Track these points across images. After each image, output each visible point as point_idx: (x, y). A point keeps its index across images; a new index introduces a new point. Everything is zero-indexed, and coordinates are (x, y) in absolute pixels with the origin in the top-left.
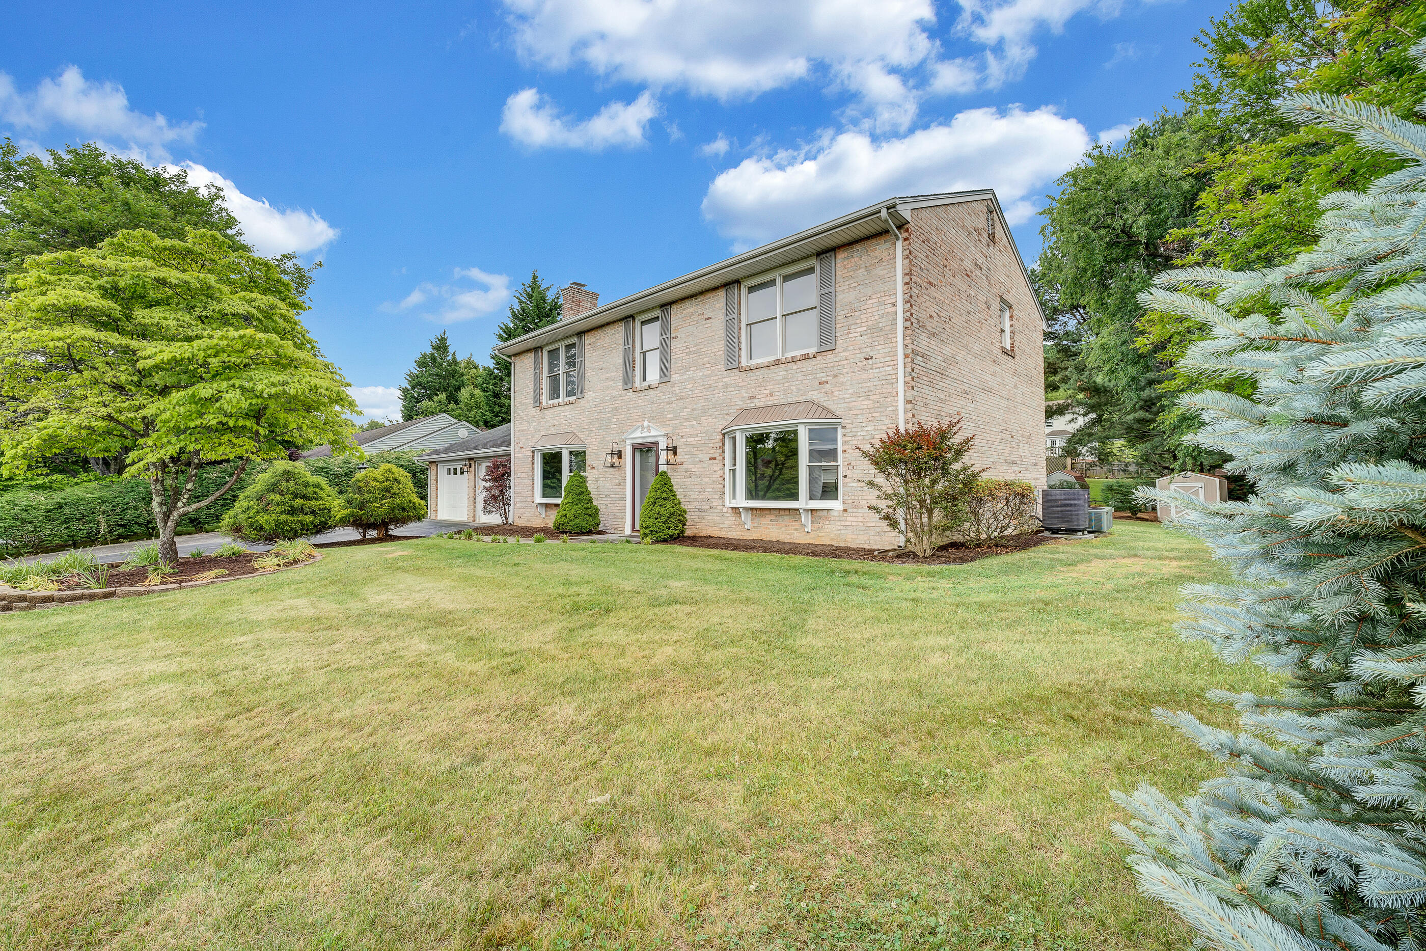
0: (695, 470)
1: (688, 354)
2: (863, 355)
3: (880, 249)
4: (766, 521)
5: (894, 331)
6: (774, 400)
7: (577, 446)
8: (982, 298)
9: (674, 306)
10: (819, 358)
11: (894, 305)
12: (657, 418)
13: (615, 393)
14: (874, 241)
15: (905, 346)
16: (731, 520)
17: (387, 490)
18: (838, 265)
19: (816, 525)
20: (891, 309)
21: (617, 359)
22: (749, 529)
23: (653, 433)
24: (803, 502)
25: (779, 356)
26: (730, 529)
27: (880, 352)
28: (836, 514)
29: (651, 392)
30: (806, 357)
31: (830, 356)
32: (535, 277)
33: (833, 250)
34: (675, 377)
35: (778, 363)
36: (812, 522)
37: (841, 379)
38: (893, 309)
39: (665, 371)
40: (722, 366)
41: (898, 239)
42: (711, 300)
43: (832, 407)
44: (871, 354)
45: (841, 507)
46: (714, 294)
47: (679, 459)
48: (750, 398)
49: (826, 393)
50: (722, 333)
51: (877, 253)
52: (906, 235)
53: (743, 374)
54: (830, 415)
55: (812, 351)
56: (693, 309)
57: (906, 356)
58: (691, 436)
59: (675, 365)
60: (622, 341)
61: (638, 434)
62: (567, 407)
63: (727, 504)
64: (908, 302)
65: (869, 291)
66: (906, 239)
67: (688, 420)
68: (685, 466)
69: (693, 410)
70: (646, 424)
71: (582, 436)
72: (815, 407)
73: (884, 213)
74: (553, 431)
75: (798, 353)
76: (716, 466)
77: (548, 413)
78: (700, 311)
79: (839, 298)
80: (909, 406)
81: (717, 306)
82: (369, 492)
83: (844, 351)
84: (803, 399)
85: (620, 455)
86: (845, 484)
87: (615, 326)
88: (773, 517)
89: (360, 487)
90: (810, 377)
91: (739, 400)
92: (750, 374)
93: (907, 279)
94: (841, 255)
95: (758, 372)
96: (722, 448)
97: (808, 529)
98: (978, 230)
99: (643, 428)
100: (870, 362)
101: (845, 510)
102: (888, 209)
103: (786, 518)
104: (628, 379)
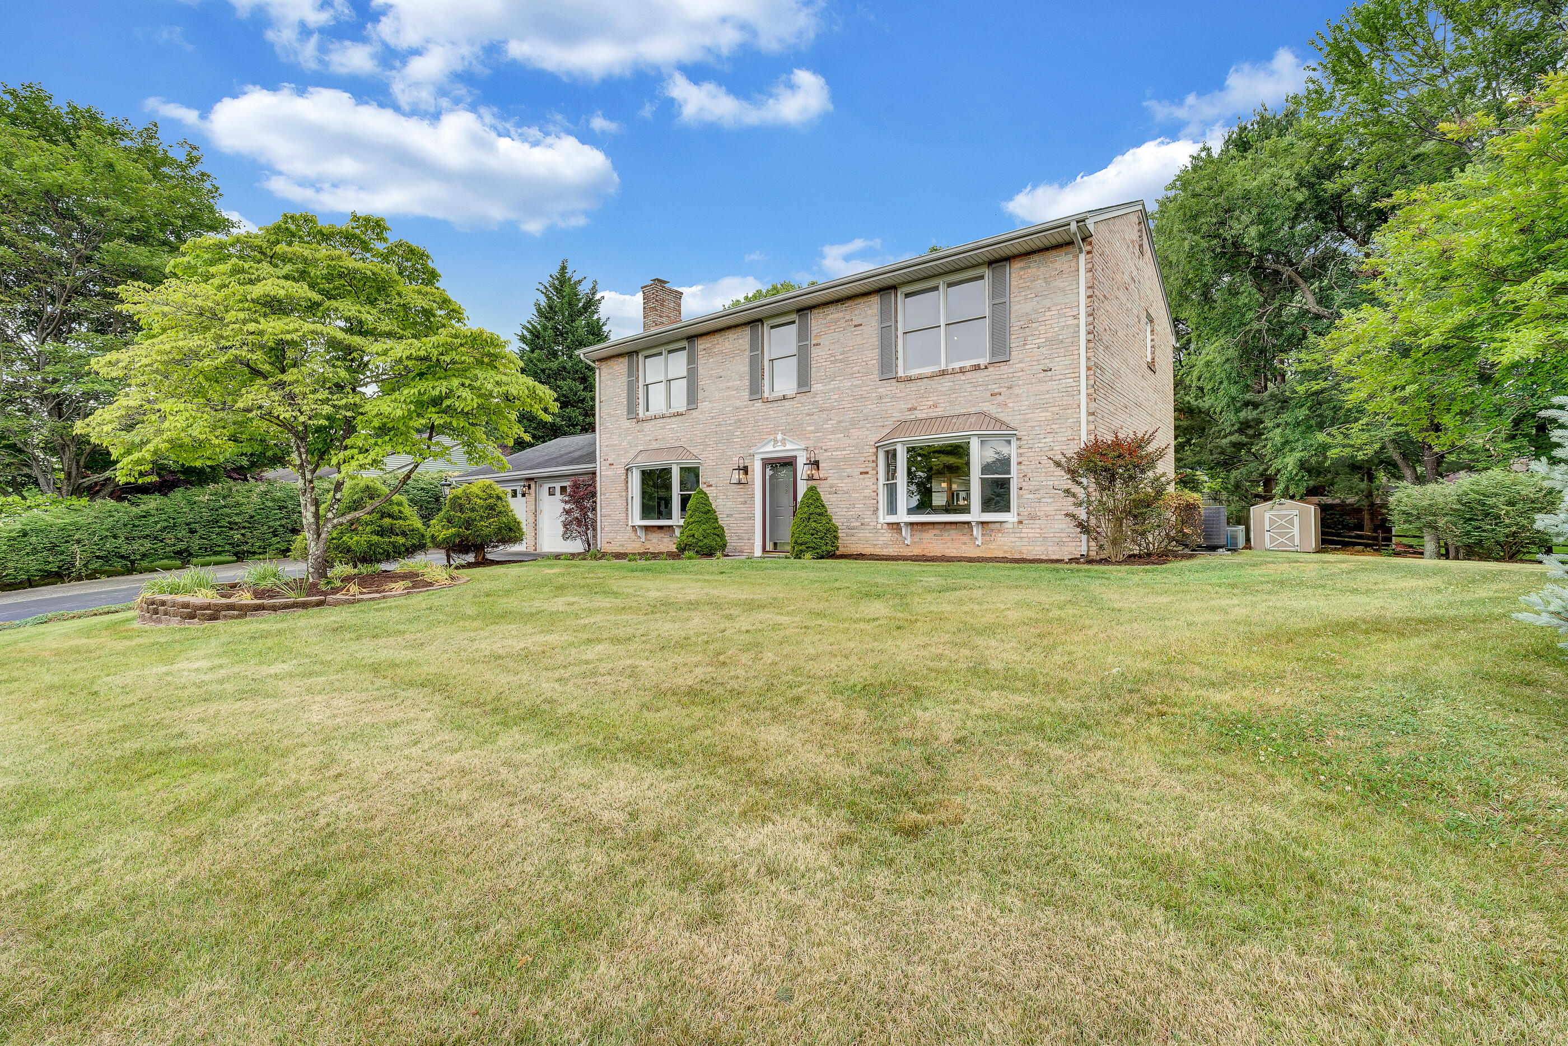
0: (843, 485)
1: (832, 362)
2: (1042, 367)
3: (1061, 260)
4: (929, 535)
5: (1076, 343)
6: (939, 412)
7: (690, 462)
8: (1135, 311)
9: (816, 311)
10: (991, 369)
11: (1076, 317)
12: (792, 430)
13: (738, 403)
14: (1054, 253)
15: (1088, 359)
16: (887, 536)
17: (492, 508)
18: (1013, 275)
19: (988, 538)
20: (1071, 322)
21: (742, 366)
22: (911, 543)
23: (789, 446)
24: (976, 515)
25: (943, 367)
26: (886, 545)
27: (1060, 365)
28: (1010, 526)
29: (786, 403)
30: (977, 368)
31: (1004, 368)
32: (563, 268)
33: (1008, 259)
34: (817, 387)
35: (943, 373)
36: (983, 535)
37: (1016, 390)
38: (1075, 322)
39: (804, 380)
40: (875, 376)
41: (1081, 251)
42: (862, 306)
43: (1007, 419)
44: (1050, 366)
45: (1015, 519)
46: (865, 299)
47: (822, 474)
48: (910, 410)
49: (999, 405)
50: (875, 340)
51: (1057, 265)
52: (1089, 248)
53: (902, 385)
54: (1004, 427)
55: (982, 362)
56: (841, 315)
57: (1089, 369)
58: (837, 449)
59: (816, 373)
60: (748, 347)
61: (769, 448)
62: (674, 419)
63: (881, 520)
64: (1092, 315)
65: (1048, 303)
66: (1089, 253)
67: (833, 433)
68: (830, 481)
69: (840, 422)
70: (779, 437)
71: (695, 452)
72: (987, 419)
73: (1073, 226)
74: (655, 445)
75: (968, 363)
76: (868, 481)
77: (647, 426)
78: (848, 317)
79: (1015, 308)
80: (1091, 418)
81: (869, 312)
82: (473, 510)
83: (1020, 362)
84: (973, 410)
85: (745, 470)
86: (1019, 497)
87: (739, 330)
88: (937, 532)
89: (460, 505)
90: (981, 388)
91: (897, 412)
92: (909, 385)
93: (1090, 292)
94: (1017, 265)
95: (919, 383)
96: (875, 461)
97: (979, 542)
98: (1133, 242)
99: (775, 441)
100: (1049, 373)
101: (1020, 522)
102: (1078, 222)
103: (953, 532)
104: (755, 389)
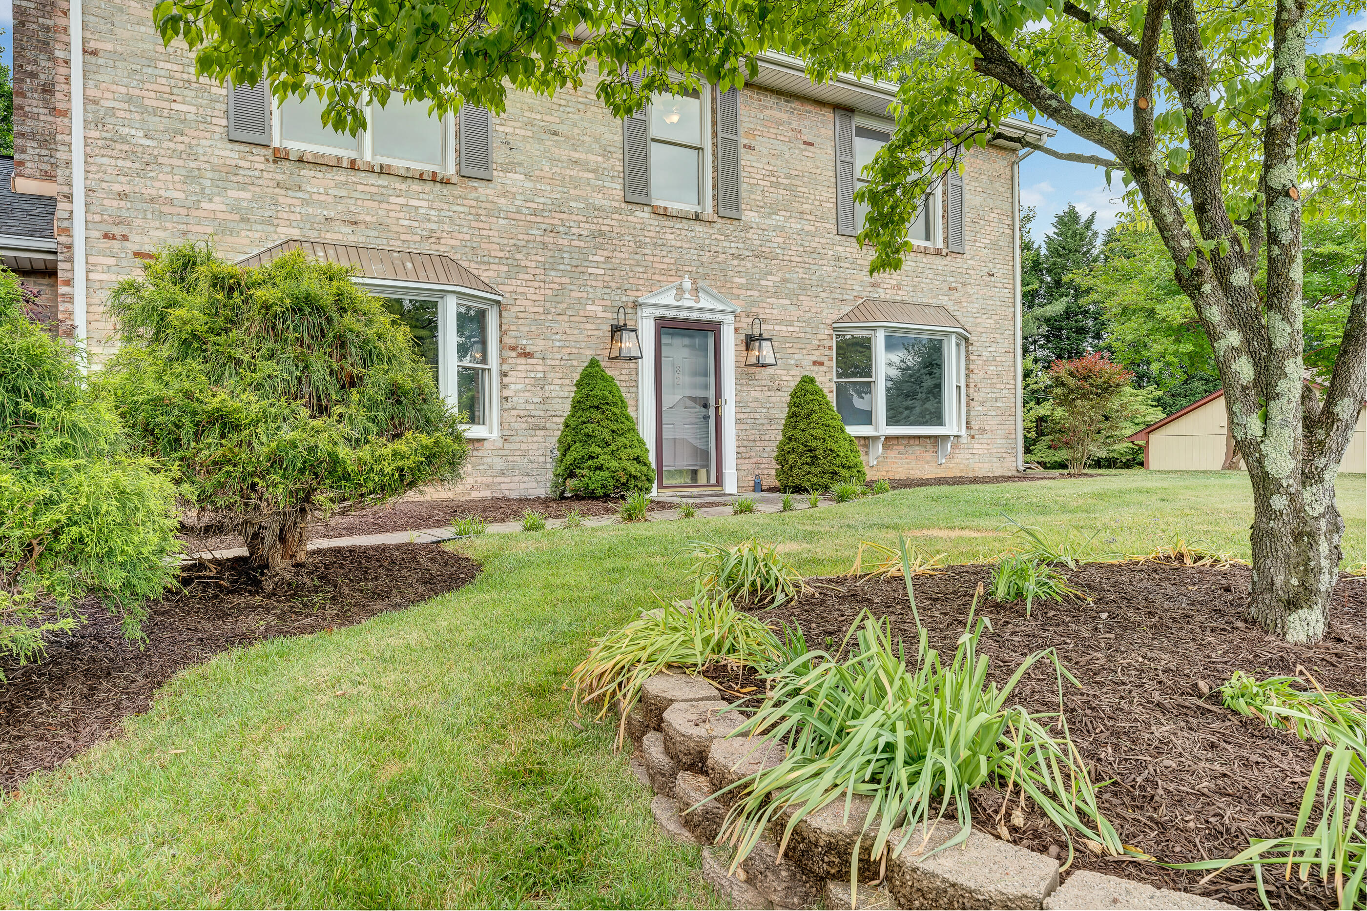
0: (788, 379)
2: (987, 270)
3: (999, 163)
9: (748, 92)
10: (949, 258)
13: (598, 200)
20: (1008, 230)
23: (706, 304)
24: (951, 427)
29: (698, 227)
31: (958, 261)
37: (970, 290)
39: (725, 197)
41: (1015, 161)
42: (813, 117)
43: (961, 320)
44: (994, 270)
46: (818, 109)
49: (956, 301)
50: (830, 175)
51: (997, 166)
58: (781, 322)
59: (748, 194)
61: (669, 299)
67: (774, 295)
69: (785, 281)
70: (686, 282)
76: (823, 376)
78: (794, 124)
81: (823, 131)
83: (972, 259)
84: (934, 302)
86: (971, 409)
90: (940, 278)
96: (832, 349)
97: (944, 460)
99: (680, 289)
101: (973, 437)
104: (634, 184)
